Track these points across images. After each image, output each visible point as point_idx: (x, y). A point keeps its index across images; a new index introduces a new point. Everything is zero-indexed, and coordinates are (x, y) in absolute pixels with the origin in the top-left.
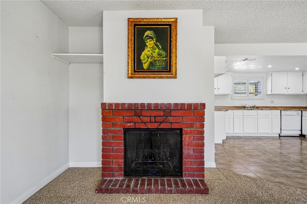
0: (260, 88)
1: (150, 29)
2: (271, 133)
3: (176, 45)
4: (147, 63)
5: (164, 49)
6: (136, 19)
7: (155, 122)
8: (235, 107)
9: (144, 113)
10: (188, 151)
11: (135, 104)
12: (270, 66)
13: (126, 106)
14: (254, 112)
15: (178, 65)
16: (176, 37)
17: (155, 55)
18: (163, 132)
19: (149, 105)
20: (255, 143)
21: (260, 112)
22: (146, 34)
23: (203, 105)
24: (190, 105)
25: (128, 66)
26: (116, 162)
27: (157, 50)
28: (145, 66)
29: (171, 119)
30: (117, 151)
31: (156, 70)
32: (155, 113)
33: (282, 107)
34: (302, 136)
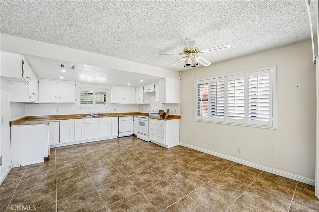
2: (111, 136)
8: (81, 115)
33: (123, 113)
34: (134, 135)
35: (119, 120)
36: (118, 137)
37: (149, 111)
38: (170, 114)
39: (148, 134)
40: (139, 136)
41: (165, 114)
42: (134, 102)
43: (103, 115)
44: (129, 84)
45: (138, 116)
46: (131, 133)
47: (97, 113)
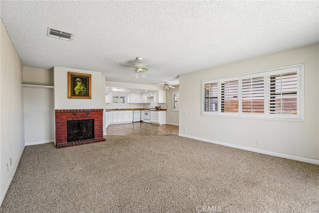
0: (125, 100)
1: (79, 78)
3: (91, 85)
4: (78, 92)
5: (86, 86)
6: (72, 72)
7: (82, 117)
8: (113, 109)
9: (77, 114)
10: (96, 128)
11: (73, 110)
12: (128, 91)
13: (69, 111)
14: (122, 112)
15: (92, 93)
16: (91, 82)
17: (81, 89)
18: (85, 121)
19: (80, 110)
20: (123, 126)
21: (125, 111)
22: (77, 79)
23: (103, 110)
24: (97, 110)
25: (68, 93)
26: (63, 136)
27: (82, 87)
28: (77, 93)
29: (89, 115)
30: (64, 131)
31: (82, 95)
32: (82, 114)
33: (135, 109)
34: (141, 121)
35: (134, 112)
36: (133, 122)
37: (150, 107)
38: (161, 109)
39: (150, 119)
40: (145, 121)
41: (158, 108)
44: (139, 92)
45: (143, 110)
46: (139, 120)
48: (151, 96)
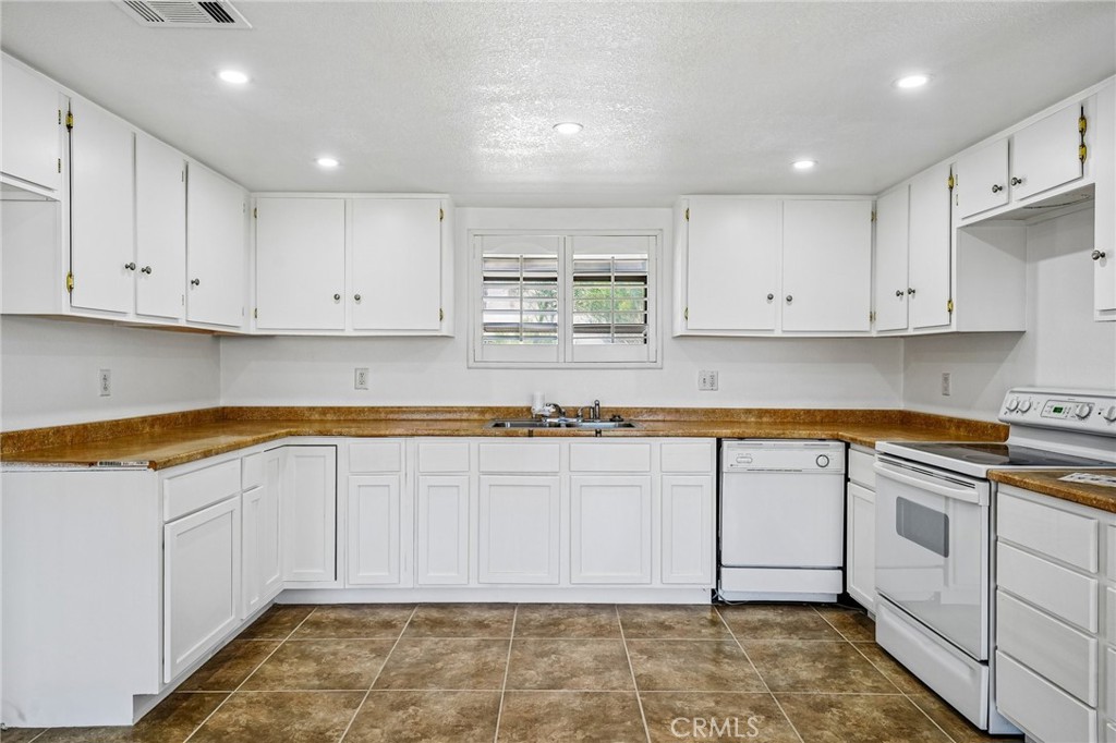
8: (482, 411)
33: (767, 412)
34: (845, 601)
35: (725, 467)
36: (715, 599)
37: (1010, 400)
39: (993, 649)
40: (893, 631)
42: (859, 325)
43: (623, 420)
44: (804, 165)
45: (882, 445)
46: (824, 587)
47: (584, 401)
48: (1017, 199)
